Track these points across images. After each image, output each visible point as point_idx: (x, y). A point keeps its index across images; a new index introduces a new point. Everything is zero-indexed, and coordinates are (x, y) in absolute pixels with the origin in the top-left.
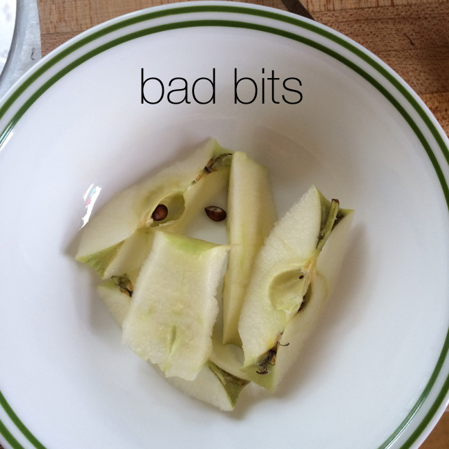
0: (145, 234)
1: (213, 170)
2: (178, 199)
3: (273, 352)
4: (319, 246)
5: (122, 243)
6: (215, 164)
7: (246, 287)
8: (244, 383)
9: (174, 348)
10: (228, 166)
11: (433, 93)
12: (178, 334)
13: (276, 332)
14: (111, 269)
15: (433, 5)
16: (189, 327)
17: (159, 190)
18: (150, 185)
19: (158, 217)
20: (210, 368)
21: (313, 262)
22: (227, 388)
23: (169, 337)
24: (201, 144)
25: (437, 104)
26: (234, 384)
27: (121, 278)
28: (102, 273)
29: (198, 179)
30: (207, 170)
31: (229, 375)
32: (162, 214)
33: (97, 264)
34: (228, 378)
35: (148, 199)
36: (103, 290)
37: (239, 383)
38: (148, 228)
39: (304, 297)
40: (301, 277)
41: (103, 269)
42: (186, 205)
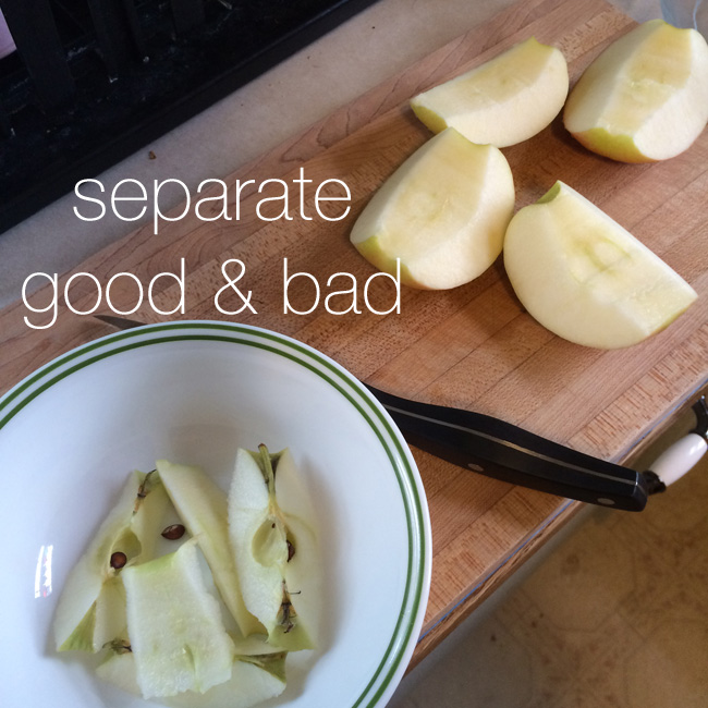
0: (114, 587)
1: (147, 493)
2: (130, 538)
3: (286, 604)
4: (271, 489)
5: (95, 604)
6: (146, 488)
7: (234, 570)
8: (282, 655)
9: (197, 665)
10: (159, 482)
11: (302, 328)
12: (193, 648)
13: (279, 584)
14: (98, 639)
15: (261, 267)
16: (199, 636)
17: (107, 542)
18: (96, 545)
19: (117, 564)
20: (241, 660)
21: (274, 505)
22: (268, 668)
23: (186, 659)
24: (126, 482)
25: (311, 334)
26: (274, 663)
27: (112, 643)
28: (91, 648)
29: (137, 508)
30: (141, 496)
31: (264, 656)
32: (120, 560)
33: (81, 642)
34: (264, 660)
35: (101, 556)
36: (102, 670)
37: (278, 657)
38: (113, 578)
39: (288, 541)
40: (274, 526)
41: (90, 643)
42: (139, 539)
